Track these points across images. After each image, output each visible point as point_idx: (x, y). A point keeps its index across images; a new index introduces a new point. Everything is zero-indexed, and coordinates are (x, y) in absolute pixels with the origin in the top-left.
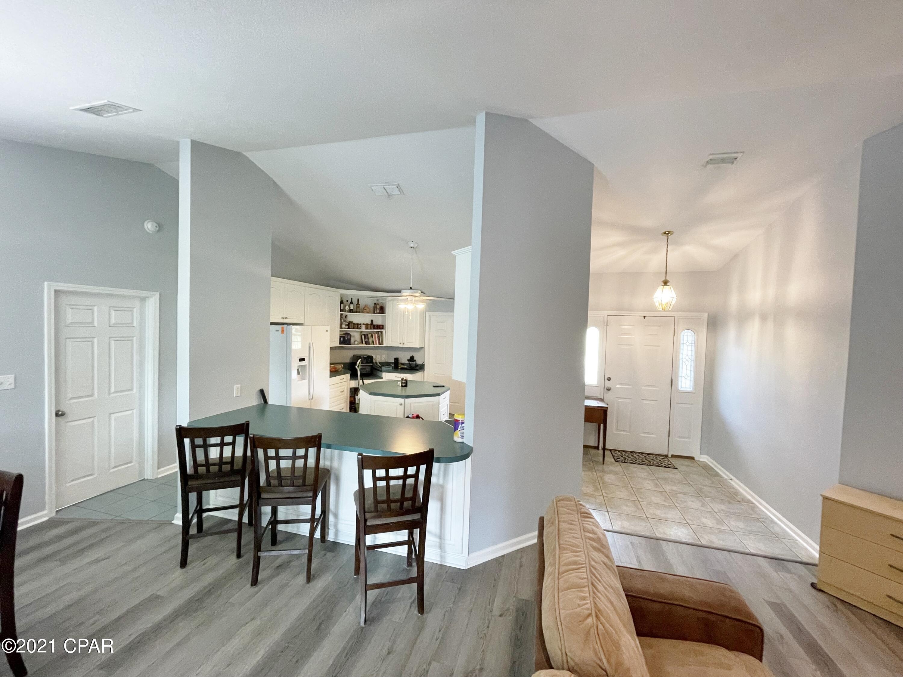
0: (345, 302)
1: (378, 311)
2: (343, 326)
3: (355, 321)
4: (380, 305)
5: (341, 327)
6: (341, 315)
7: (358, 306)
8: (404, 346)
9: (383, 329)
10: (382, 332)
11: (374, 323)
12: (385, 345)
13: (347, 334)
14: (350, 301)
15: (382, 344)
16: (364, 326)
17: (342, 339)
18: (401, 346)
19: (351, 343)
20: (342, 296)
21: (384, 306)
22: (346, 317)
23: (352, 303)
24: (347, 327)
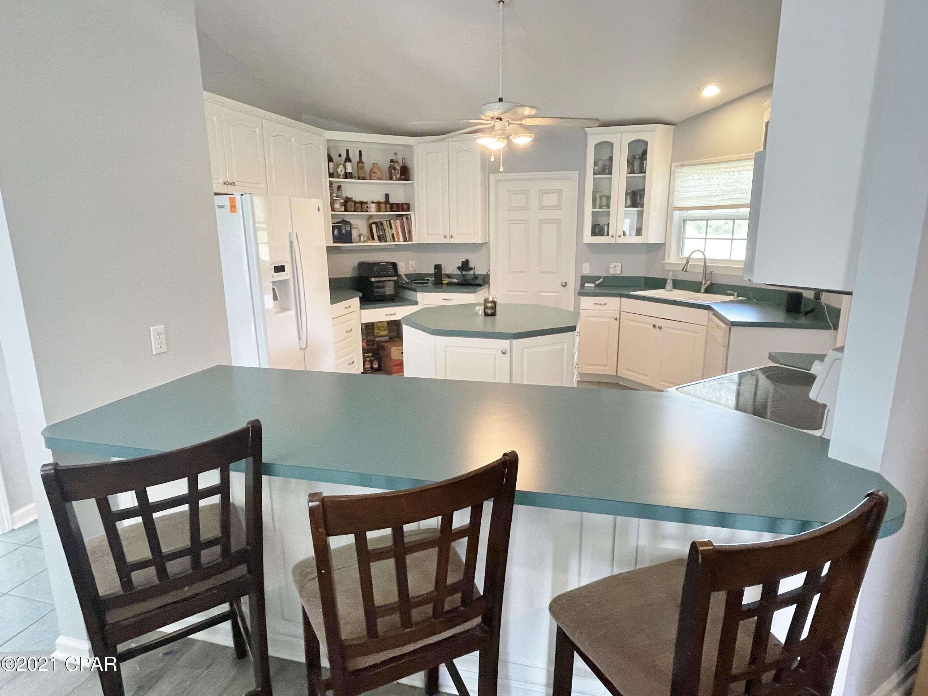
0: (335, 157)
1: (398, 176)
2: (337, 206)
3: (357, 198)
4: (401, 164)
5: (333, 209)
6: (331, 184)
7: (360, 165)
8: (453, 241)
9: (408, 210)
10: (408, 217)
11: (391, 201)
12: (416, 240)
13: (344, 222)
14: (344, 156)
15: (411, 239)
16: (373, 206)
17: (336, 232)
18: (447, 241)
19: (353, 240)
20: (331, 145)
21: (408, 164)
22: (339, 188)
23: (348, 160)
24: (343, 208)
